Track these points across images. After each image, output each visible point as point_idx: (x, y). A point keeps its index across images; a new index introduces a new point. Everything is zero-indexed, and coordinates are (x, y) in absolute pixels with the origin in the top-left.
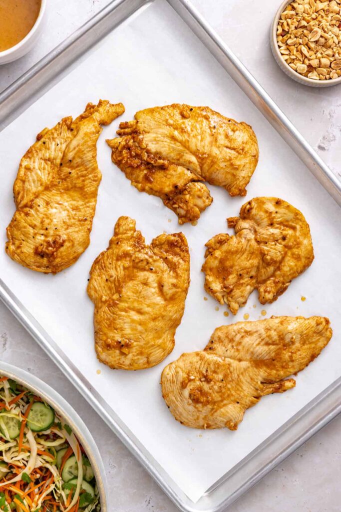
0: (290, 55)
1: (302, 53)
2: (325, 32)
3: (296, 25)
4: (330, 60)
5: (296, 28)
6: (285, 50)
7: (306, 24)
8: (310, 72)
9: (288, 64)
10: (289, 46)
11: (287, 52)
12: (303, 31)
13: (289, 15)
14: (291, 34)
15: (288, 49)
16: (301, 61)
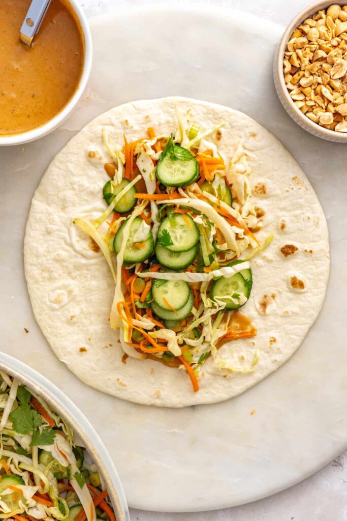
0: (306, 100)
1: (323, 96)
3: (311, 58)
5: (311, 62)
6: (299, 94)
7: (325, 55)
8: (338, 122)
9: (305, 114)
10: (304, 88)
11: (302, 97)
12: (321, 66)
13: (299, 44)
14: (304, 71)
15: (302, 92)
16: (323, 109)
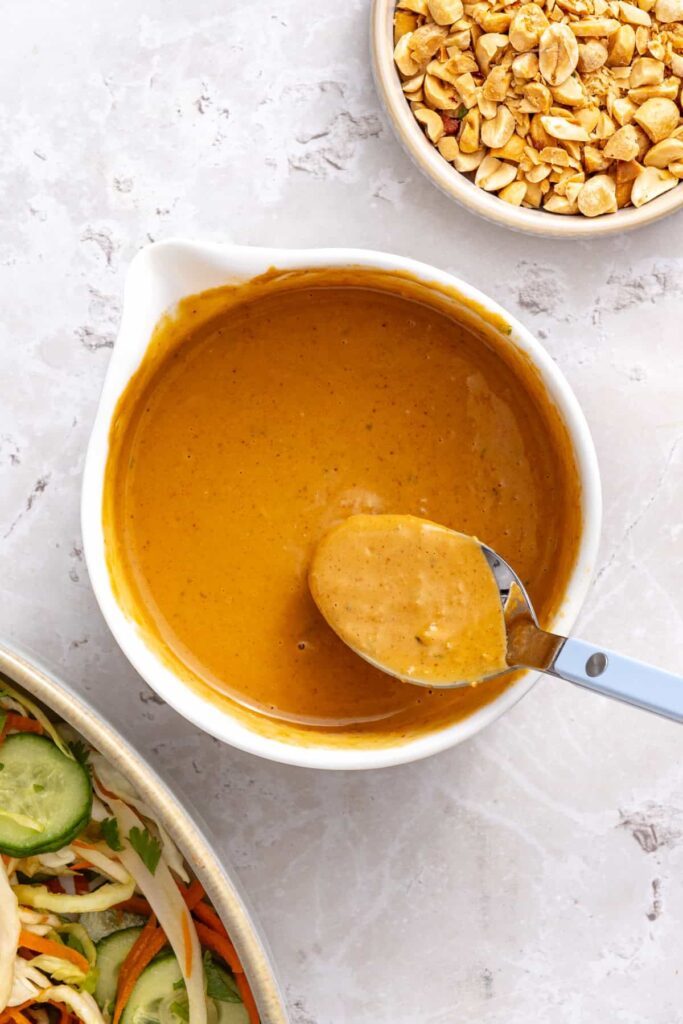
0: (524, 174)
1: (560, 144)
2: (581, 16)
3: (474, 67)
4: (667, 96)
5: (480, 75)
6: (498, 169)
7: (500, 41)
8: (632, 182)
9: (541, 208)
10: (499, 149)
11: (511, 173)
12: (510, 71)
13: (425, 49)
14: (476, 106)
15: (502, 160)
16: (577, 171)
